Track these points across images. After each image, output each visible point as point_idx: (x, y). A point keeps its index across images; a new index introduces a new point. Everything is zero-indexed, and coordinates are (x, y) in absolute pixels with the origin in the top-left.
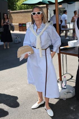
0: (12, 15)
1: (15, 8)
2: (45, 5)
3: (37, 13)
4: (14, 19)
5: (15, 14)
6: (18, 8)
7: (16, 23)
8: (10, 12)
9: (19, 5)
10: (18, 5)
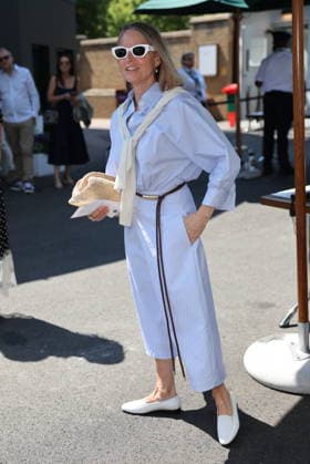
0: (90, 56)
1: (100, 27)
2: (226, 16)
3: (131, 49)
4: (97, 73)
5: (101, 54)
6: (110, 28)
7: (107, 87)
8: (83, 43)
9: (114, 16)
10: (110, 17)
